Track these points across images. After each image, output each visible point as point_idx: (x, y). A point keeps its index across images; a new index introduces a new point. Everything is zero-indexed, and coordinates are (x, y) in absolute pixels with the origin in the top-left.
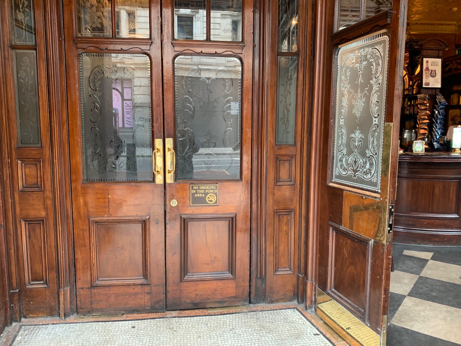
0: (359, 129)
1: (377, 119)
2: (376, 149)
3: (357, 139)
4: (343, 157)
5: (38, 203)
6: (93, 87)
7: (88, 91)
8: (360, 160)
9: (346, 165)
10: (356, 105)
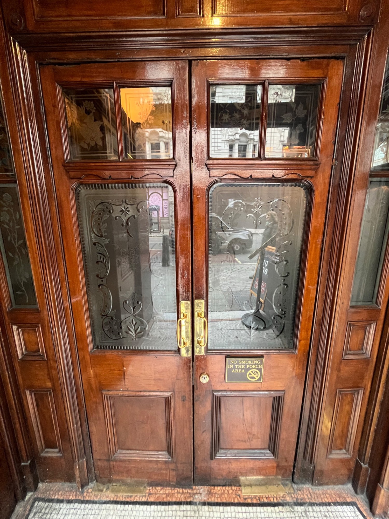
5: (42, 373)
6: (98, 232)
7: (91, 237)
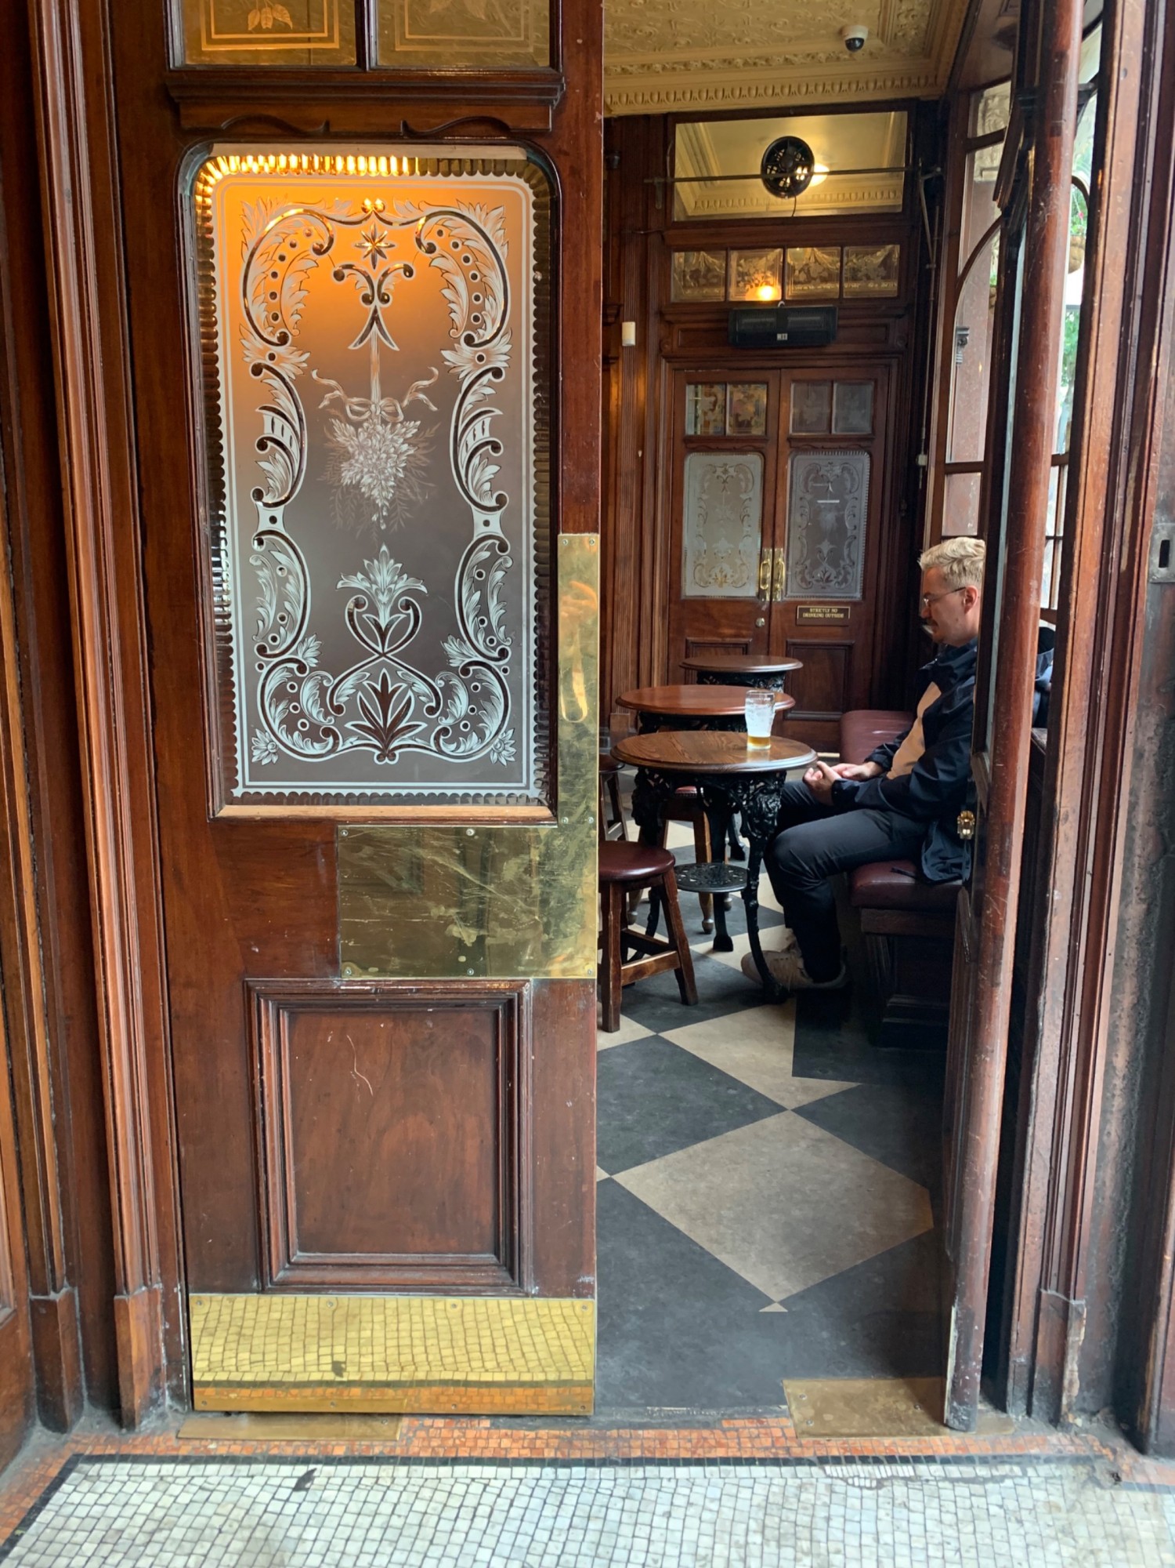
0: (396, 555)
1: (495, 518)
2: (501, 635)
3: (384, 598)
4: (300, 681)
8: (411, 685)
9: (326, 714)
10: (361, 447)
